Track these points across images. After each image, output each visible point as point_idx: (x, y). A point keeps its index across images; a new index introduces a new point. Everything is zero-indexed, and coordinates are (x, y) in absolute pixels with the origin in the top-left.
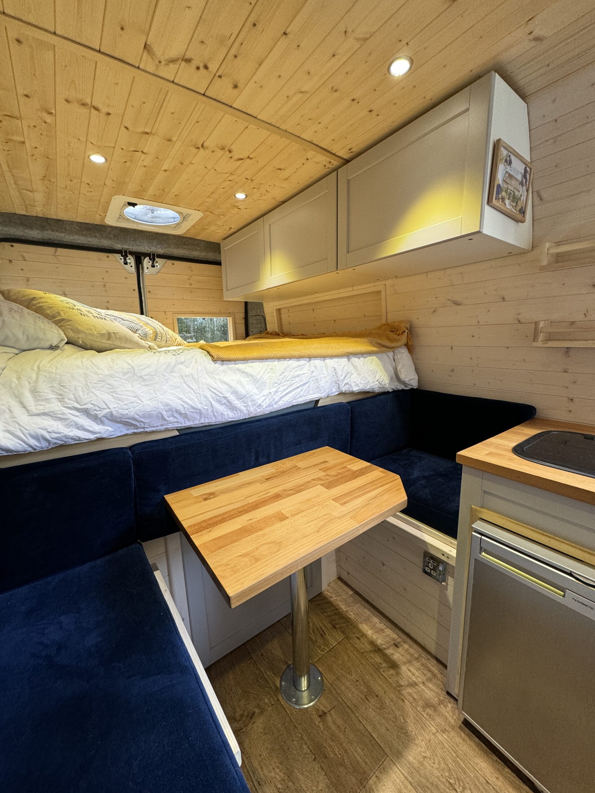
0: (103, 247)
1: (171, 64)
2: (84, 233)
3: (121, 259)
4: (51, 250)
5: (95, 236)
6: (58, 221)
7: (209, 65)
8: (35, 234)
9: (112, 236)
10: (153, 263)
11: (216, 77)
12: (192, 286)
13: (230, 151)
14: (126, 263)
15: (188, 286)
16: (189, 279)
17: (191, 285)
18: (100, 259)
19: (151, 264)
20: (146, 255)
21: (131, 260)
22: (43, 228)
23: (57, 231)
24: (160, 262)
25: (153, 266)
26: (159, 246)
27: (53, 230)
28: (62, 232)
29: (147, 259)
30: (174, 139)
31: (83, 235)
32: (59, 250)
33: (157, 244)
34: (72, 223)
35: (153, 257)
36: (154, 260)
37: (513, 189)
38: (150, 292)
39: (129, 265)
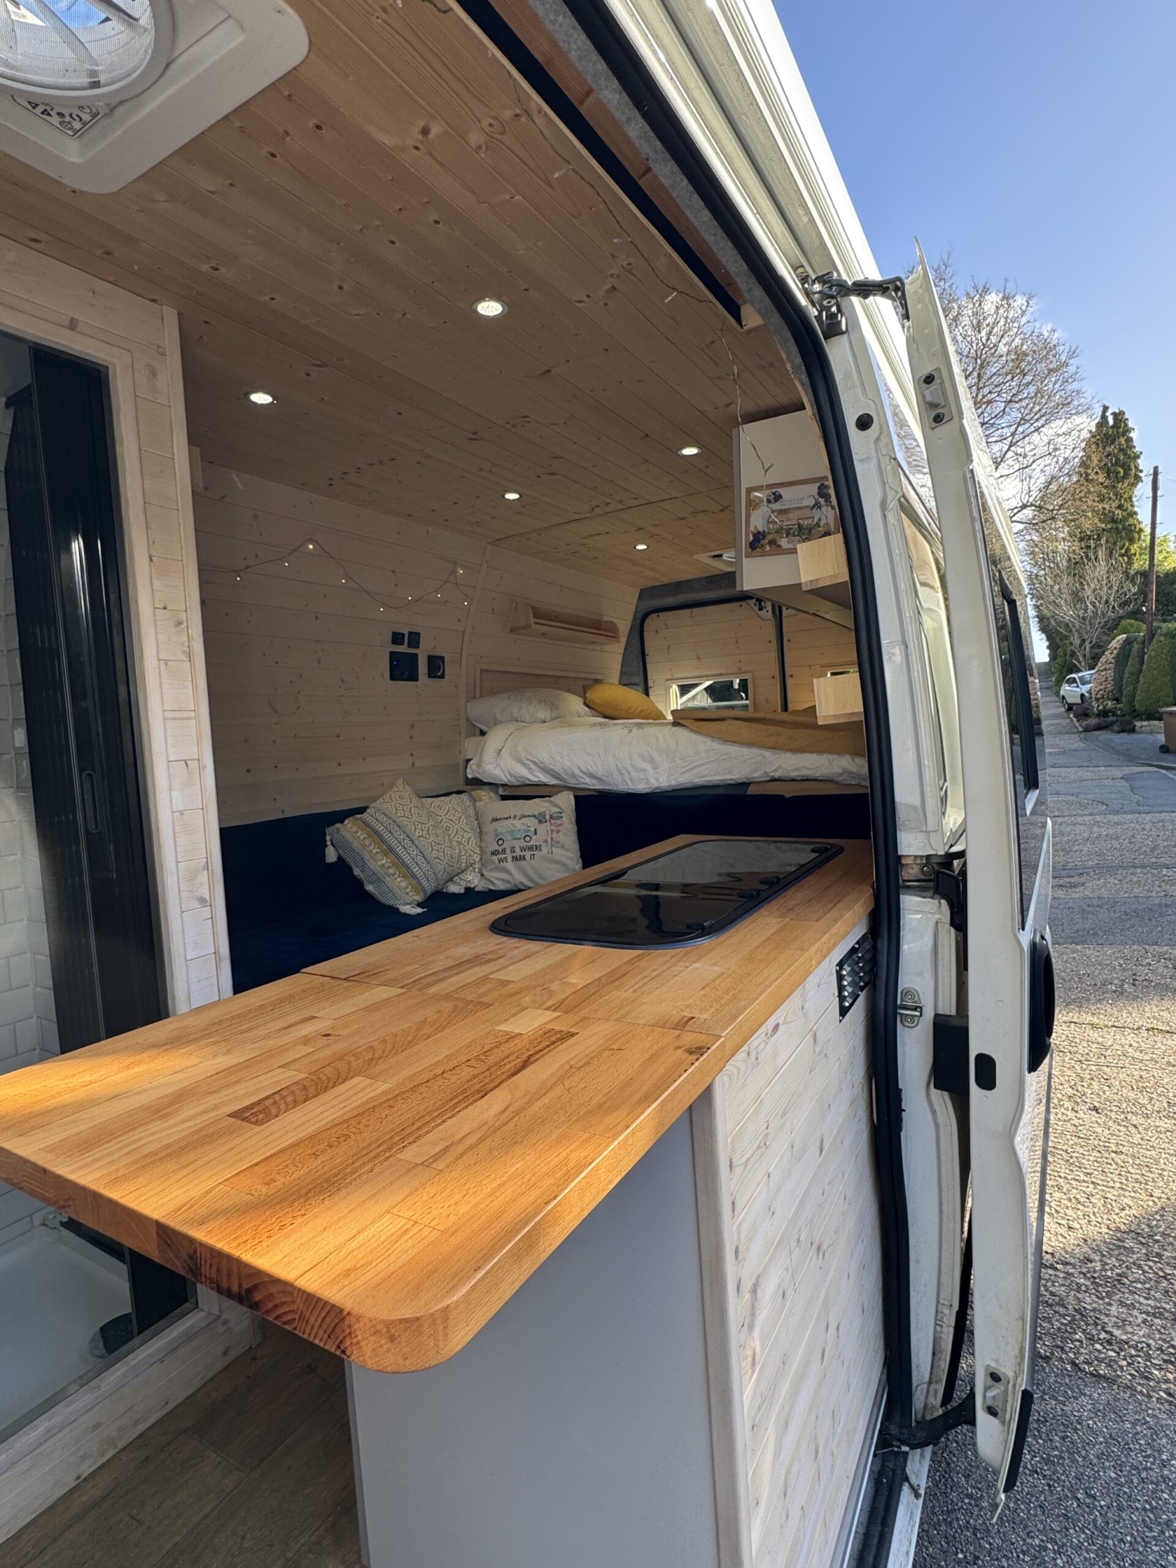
4: (687, 611)
5: (721, 588)
6: (687, 582)
8: (669, 601)
27: (683, 593)
32: (695, 610)
34: (695, 580)
37: (795, 522)
38: (789, 641)
39: (764, 611)
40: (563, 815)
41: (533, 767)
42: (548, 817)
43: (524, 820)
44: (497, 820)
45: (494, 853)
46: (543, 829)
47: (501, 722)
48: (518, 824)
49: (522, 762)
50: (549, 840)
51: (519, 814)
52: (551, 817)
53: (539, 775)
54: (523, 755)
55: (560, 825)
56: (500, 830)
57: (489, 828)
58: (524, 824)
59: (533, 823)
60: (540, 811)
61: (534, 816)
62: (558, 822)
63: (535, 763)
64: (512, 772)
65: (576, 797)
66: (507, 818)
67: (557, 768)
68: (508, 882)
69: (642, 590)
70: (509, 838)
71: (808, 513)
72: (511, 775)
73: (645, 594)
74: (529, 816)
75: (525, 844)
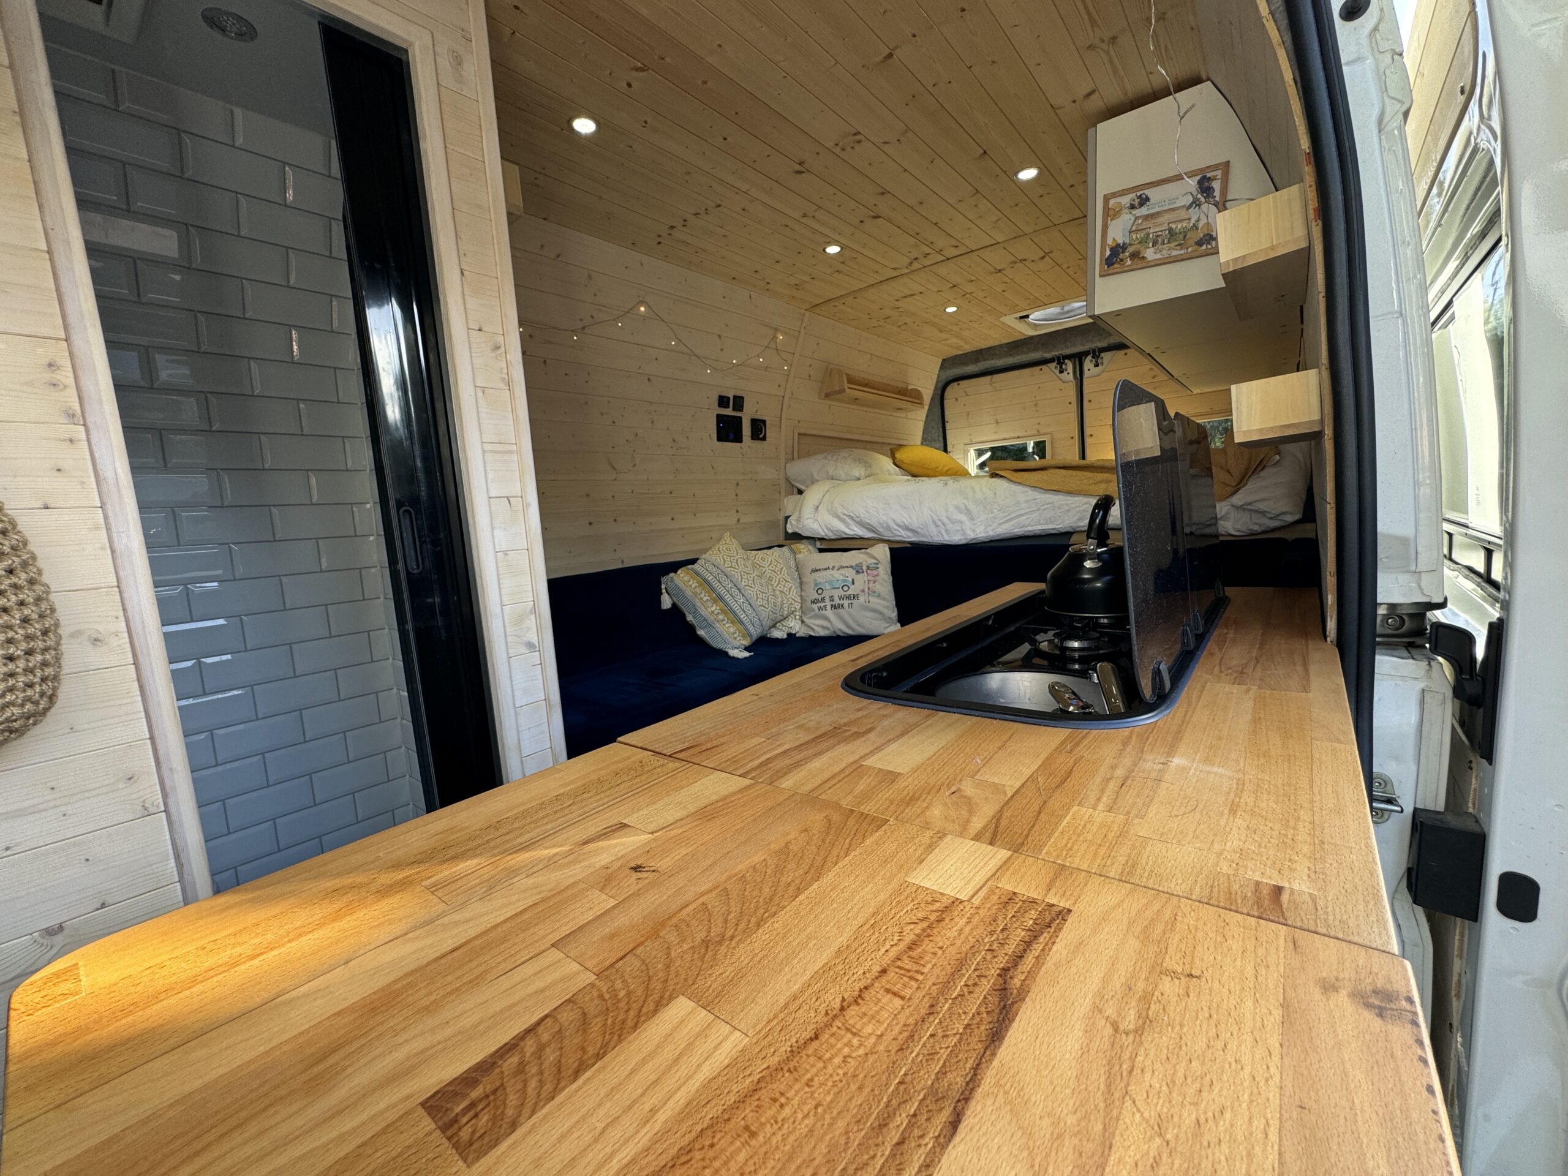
0: (1034, 361)
2: (1013, 352)
3: (1056, 368)
4: (988, 378)
5: (1023, 353)
6: (988, 349)
8: (971, 368)
9: (1038, 347)
10: (1097, 361)
12: (1157, 379)
14: (1061, 372)
17: (1154, 377)
18: (1032, 375)
19: (1094, 362)
20: (1087, 353)
21: (1069, 366)
22: (977, 361)
23: (988, 359)
24: (1106, 356)
25: (1097, 365)
26: (1096, 339)
27: (985, 360)
28: (992, 359)
29: (1089, 358)
31: (1009, 356)
32: (995, 377)
34: (1001, 346)
35: (1096, 354)
36: (1098, 357)
37: (1165, 227)
38: (1090, 401)
39: (1065, 373)
40: (879, 566)
41: (849, 521)
42: (865, 568)
43: (842, 571)
44: (817, 571)
45: (814, 602)
46: (861, 579)
47: (817, 481)
48: (837, 575)
49: (838, 517)
50: (866, 590)
51: (837, 565)
52: (868, 568)
53: (855, 529)
54: (840, 510)
55: (877, 575)
56: (819, 580)
57: (809, 578)
58: (842, 574)
59: (850, 573)
60: (857, 562)
61: (852, 567)
62: (875, 572)
63: (852, 518)
64: (829, 526)
65: (891, 549)
66: (826, 569)
67: (873, 522)
68: (828, 629)
69: (943, 360)
70: (828, 587)
71: (1183, 214)
72: (828, 529)
73: (946, 363)
74: (847, 567)
75: (843, 593)
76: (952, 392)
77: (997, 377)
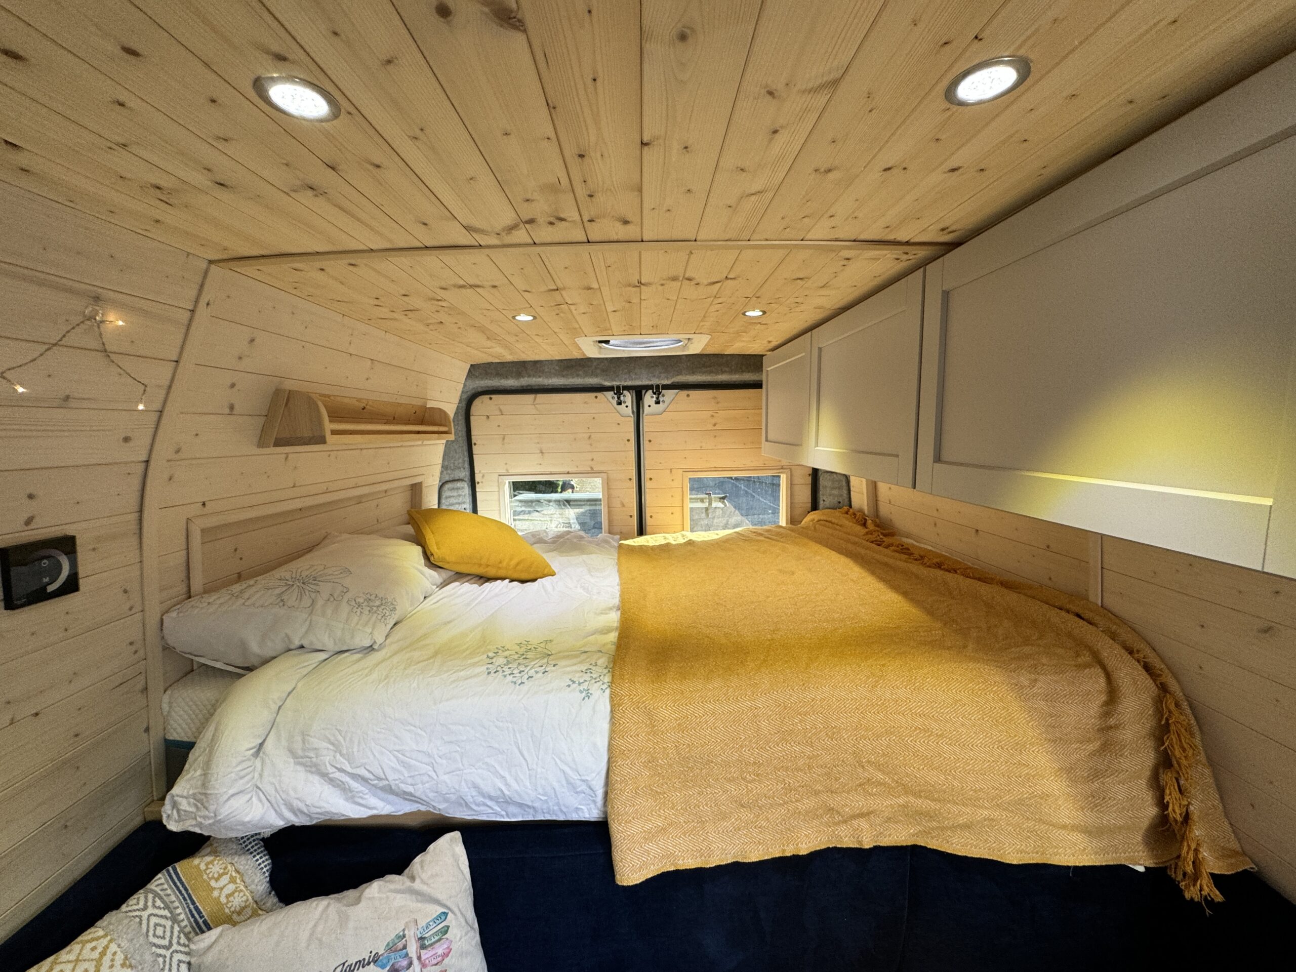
0: (590, 386)
1: (513, 231)
2: (564, 373)
3: (613, 398)
4: (529, 397)
5: (578, 375)
6: (536, 363)
7: (562, 216)
8: (511, 383)
9: (598, 371)
10: (657, 398)
11: (587, 224)
12: (718, 427)
13: (689, 279)
14: (619, 403)
15: (710, 427)
16: (713, 416)
17: (715, 425)
18: (585, 403)
19: (655, 399)
20: (648, 388)
21: (628, 397)
22: (519, 375)
23: (534, 376)
24: (669, 394)
25: (658, 402)
26: (663, 375)
27: (529, 376)
28: (540, 377)
29: (650, 392)
30: (595, 286)
31: (563, 376)
33: (661, 373)
34: (551, 362)
35: (657, 390)
36: (660, 393)
38: (650, 441)
39: (623, 405)
52: (421, 943)
55: (445, 956)
62: (440, 949)
69: (473, 366)
73: (475, 370)
76: (481, 406)
77: (541, 397)
